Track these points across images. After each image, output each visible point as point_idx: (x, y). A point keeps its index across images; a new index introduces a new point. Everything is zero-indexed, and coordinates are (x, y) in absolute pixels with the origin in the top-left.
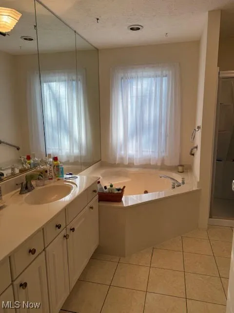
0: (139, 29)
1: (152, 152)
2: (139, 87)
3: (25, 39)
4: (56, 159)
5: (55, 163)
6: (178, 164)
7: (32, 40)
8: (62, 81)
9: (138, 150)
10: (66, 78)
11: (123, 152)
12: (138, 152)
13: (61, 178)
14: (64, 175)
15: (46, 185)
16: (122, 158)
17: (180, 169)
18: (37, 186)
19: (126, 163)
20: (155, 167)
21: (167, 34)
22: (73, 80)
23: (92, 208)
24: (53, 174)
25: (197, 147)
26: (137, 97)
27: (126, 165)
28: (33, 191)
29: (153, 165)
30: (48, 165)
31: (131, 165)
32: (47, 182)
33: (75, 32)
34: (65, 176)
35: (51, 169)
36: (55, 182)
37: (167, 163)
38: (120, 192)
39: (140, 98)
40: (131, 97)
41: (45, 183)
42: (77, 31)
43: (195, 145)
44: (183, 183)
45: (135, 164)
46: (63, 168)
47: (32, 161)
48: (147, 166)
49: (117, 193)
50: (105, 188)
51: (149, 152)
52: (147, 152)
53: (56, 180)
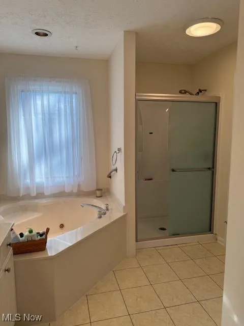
0: (46, 35)
1: (66, 177)
2: (45, 103)
6: (96, 189)
9: (49, 176)
11: (28, 181)
12: (50, 179)
16: (28, 188)
17: (98, 193)
19: (34, 194)
20: (70, 194)
21: (77, 47)
25: (116, 170)
26: (43, 114)
27: (34, 197)
29: (68, 193)
31: (40, 195)
37: (85, 189)
38: (44, 237)
39: (47, 115)
40: (35, 113)
43: (114, 167)
44: (107, 209)
45: (46, 194)
48: (60, 195)
49: (40, 240)
50: (22, 235)
51: (63, 177)
52: (60, 177)
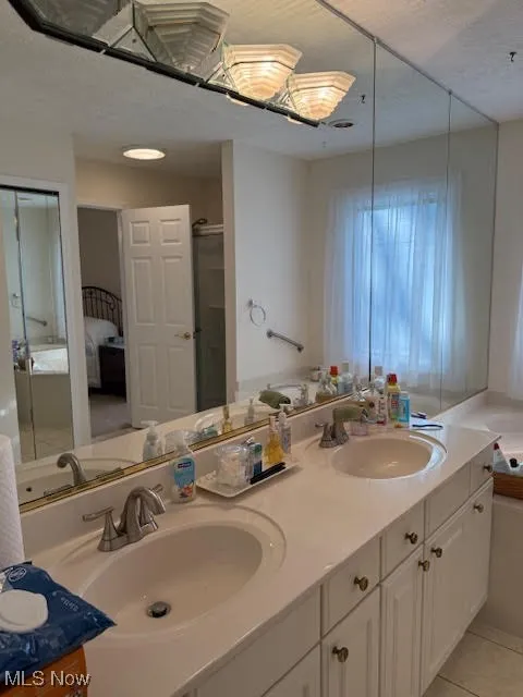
3: (337, 126)
4: (392, 379)
5: (391, 387)
7: (350, 125)
8: (406, 205)
10: (416, 197)
13: (402, 424)
14: (411, 419)
15: (372, 434)
18: (353, 435)
22: (431, 201)
23: (479, 508)
24: (385, 412)
28: (346, 444)
30: (376, 393)
32: (374, 427)
33: (450, 93)
34: (413, 421)
35: (382, 401)
36: (389, 430)
41: (370, 431)
42: (454, 90)
46: (407, 401)
47: (340, 379)
50: (513, 463)
53: (392, 425)
